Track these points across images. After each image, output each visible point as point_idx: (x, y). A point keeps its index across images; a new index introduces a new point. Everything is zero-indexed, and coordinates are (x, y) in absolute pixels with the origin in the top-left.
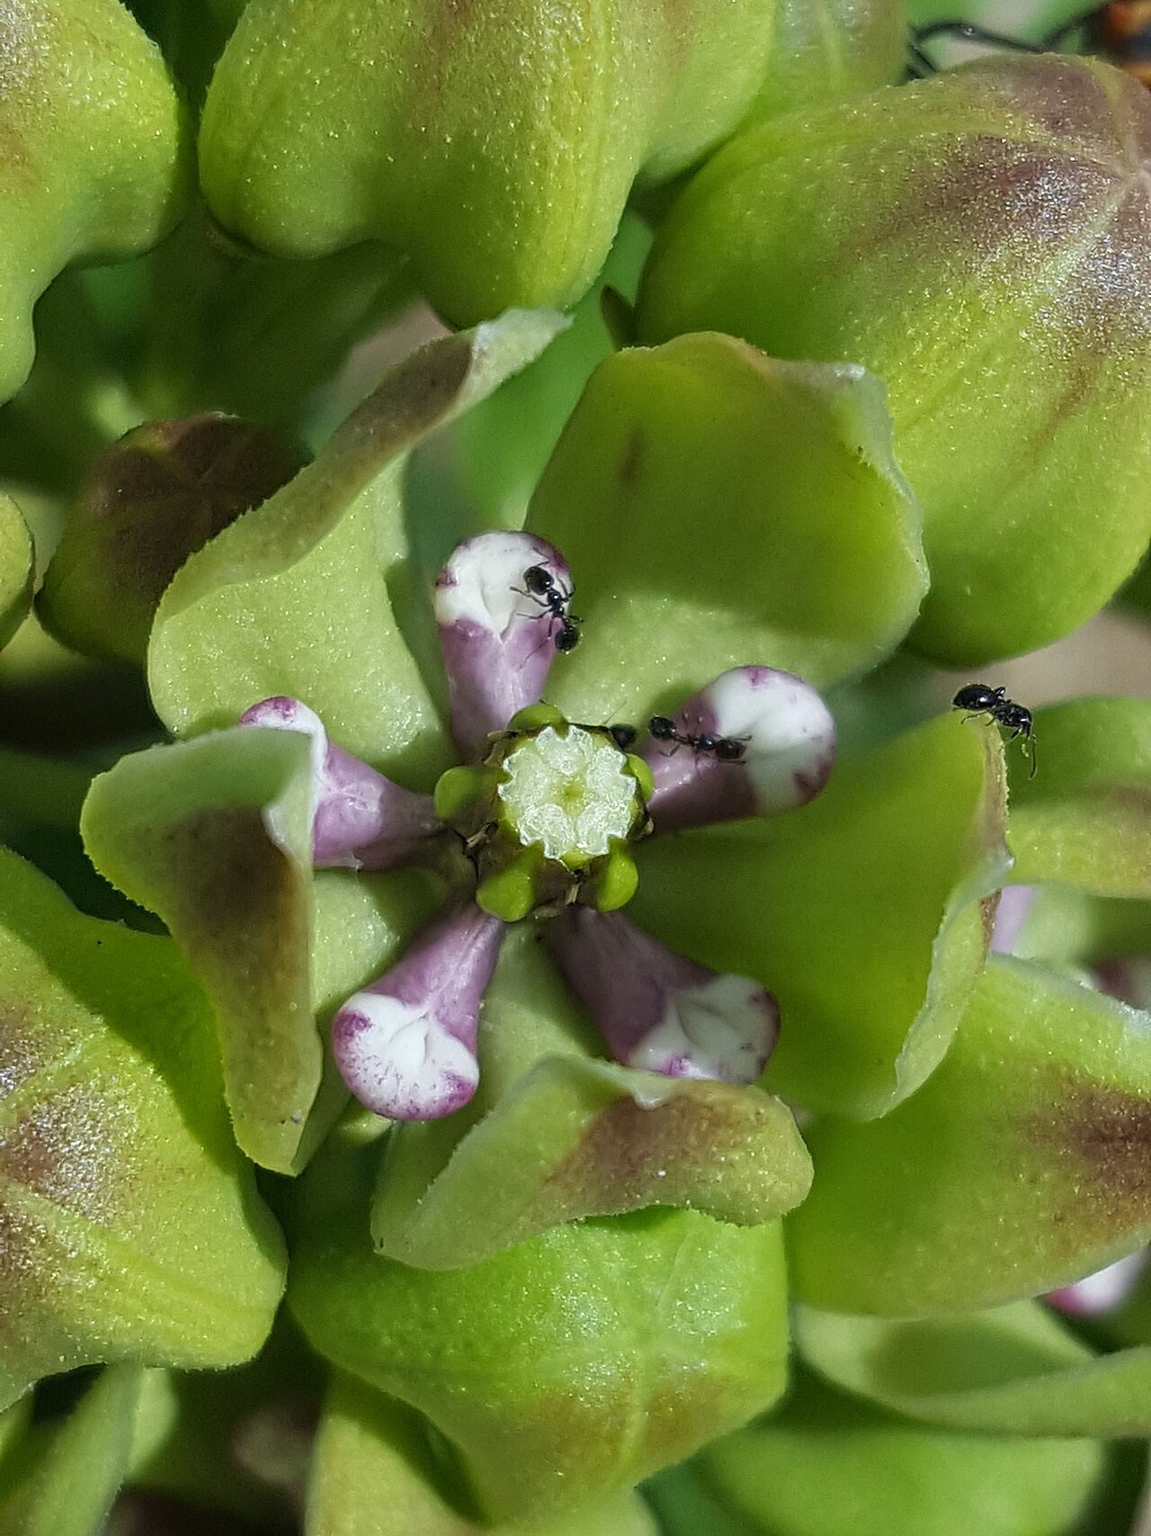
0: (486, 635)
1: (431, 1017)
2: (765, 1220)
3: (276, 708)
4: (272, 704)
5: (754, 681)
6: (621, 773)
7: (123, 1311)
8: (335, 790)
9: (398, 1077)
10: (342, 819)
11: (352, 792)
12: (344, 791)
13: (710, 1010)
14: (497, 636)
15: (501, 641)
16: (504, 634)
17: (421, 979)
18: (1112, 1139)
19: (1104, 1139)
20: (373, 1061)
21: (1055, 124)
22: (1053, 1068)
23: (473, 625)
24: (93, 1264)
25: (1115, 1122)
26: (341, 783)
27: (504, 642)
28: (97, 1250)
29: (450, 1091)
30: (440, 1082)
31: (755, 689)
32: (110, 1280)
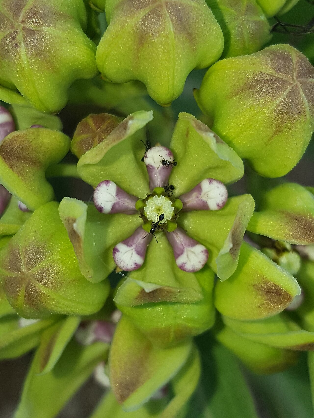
0: (154, 168)
1: (134, 250)
2: (191, 304)
3: (105, 183)
4: (104, 182)
5: (210, 183)
6: (171, 206)
7: (61, 307)
8: (118, 200)
9: (124, 263)
10: (119, 206)
11: (122, 201)
12: (120, 201)
13: (193, 253)
14: (156, 168)
15: (157, 170)
16: (158, 168)
17: (133, 241)
18: (271, 293)
19: (269, 292)
20: (119, 259)
21: (278, 70)
22: (260, 275)
23: (152, 166)
24: (54, 299)
25: (271, 289)
26: (119, 199)
27: (158, 170)
28: (54, 297)
29: (134, 266)
30: (132, 264)
31: (209, 185)
32: (57, 302)
